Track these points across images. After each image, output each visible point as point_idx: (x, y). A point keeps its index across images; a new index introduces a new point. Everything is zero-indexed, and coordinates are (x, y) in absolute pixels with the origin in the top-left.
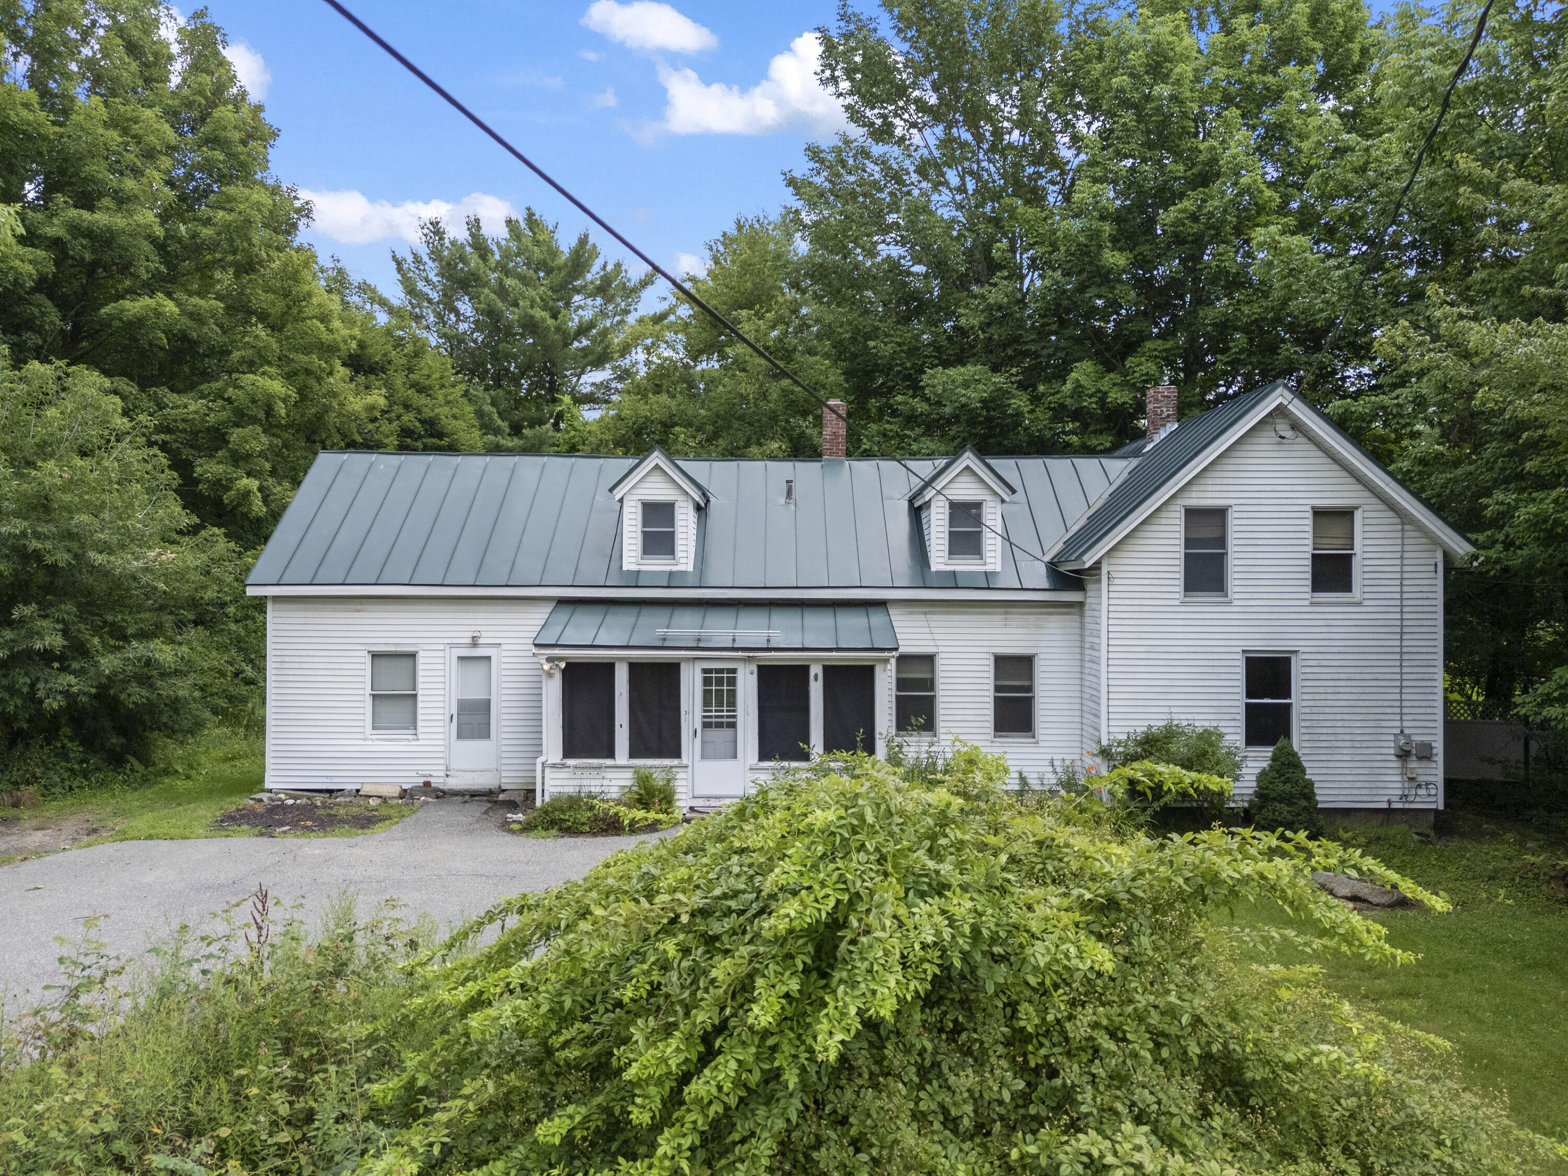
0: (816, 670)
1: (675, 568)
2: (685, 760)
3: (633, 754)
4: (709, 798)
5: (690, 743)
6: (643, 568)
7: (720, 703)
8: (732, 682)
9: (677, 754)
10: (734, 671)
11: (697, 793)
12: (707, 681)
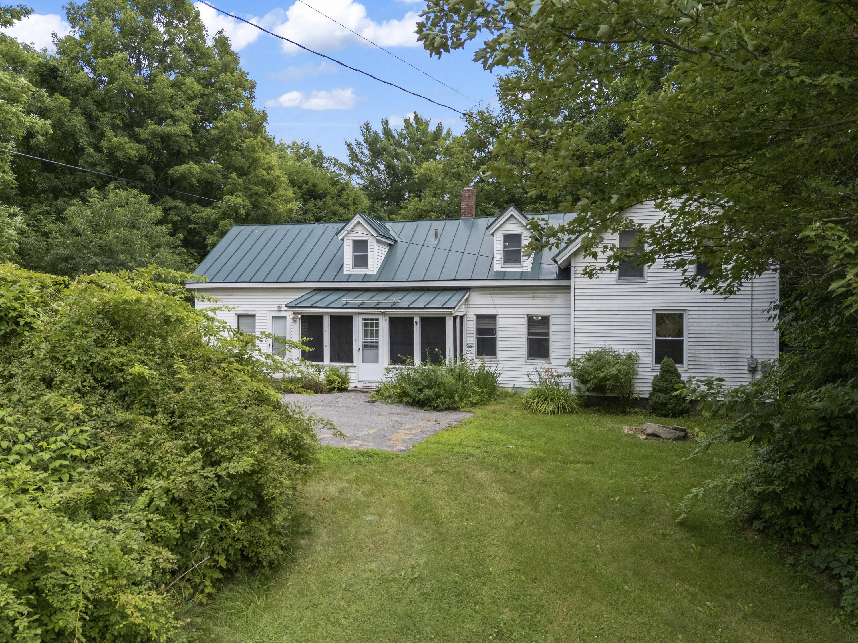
0: (417, 319)
1: (368, 273)
2: (355, 364)
3: (332, 360)
4: (366, 382)
5: (357, 356)
6: (353, 273)
7: (372, 336)
8: (377, 325)
9: (352, 361)
10: (377, 320)
11: (360, 379)
12: (366, 325)
